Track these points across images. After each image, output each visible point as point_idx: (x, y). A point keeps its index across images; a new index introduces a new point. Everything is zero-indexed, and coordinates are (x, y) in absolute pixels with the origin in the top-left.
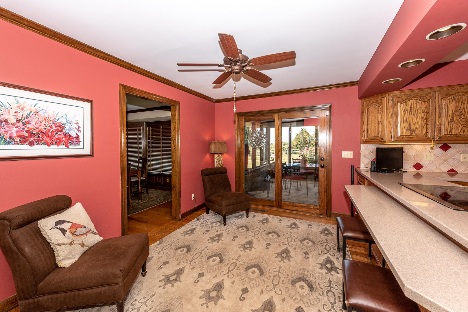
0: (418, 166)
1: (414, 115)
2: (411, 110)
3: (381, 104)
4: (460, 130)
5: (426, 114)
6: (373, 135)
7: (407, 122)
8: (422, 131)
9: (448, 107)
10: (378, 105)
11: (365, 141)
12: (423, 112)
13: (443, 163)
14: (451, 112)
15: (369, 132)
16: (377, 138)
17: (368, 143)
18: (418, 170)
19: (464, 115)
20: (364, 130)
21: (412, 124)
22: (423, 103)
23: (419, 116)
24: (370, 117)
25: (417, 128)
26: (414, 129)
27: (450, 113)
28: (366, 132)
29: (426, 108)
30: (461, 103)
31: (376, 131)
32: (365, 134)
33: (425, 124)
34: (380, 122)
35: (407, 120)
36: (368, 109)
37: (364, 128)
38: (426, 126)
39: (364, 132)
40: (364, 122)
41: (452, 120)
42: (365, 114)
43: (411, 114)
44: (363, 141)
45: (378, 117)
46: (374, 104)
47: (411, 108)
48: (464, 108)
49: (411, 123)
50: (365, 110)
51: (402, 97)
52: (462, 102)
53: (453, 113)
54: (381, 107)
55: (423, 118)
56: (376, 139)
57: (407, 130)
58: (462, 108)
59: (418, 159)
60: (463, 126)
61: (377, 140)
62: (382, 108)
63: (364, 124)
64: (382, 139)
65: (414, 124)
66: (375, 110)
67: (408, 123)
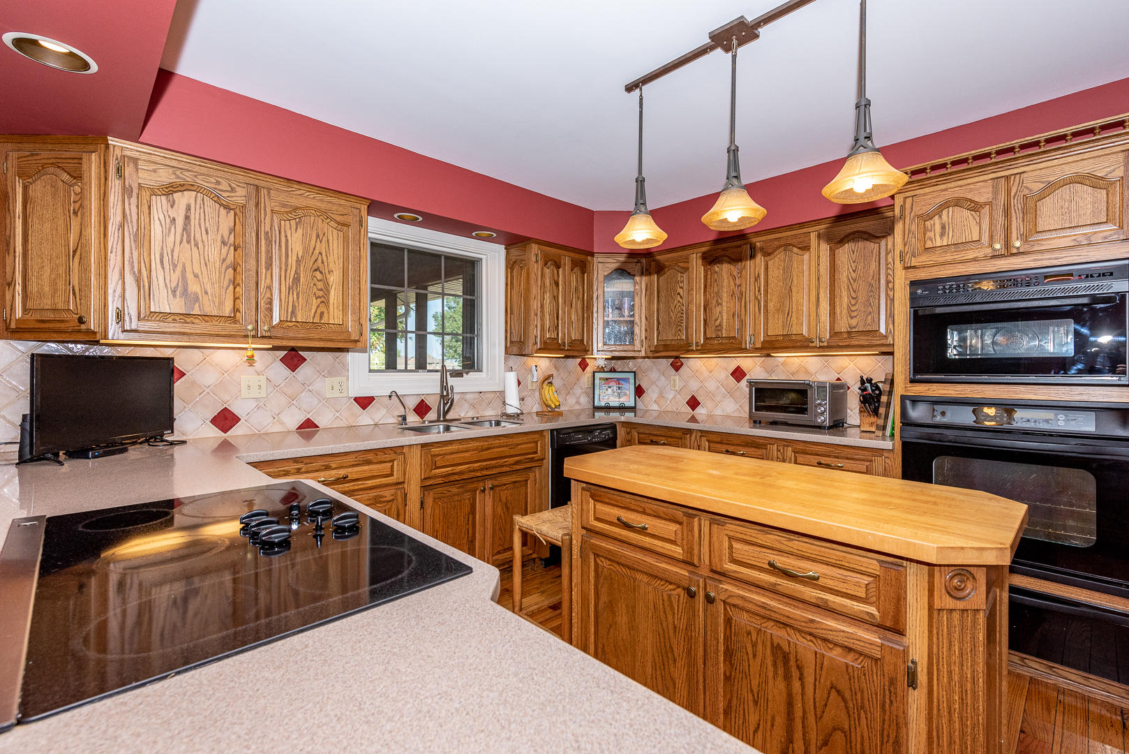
0: (225, 420)
1: (196, 245)
2: (186, 227)
3: (77, 176)
4: (313, 311)
5: (232, 248)
6: (47, 303)
7: (175, 266)
8: (221, 304)
9: (287, 241)
10: (65, 177)
11: (13, 326)
12: (224, 243)
13: (290, 405)
14: (295, 258)
15: (33, 288)
16: (64, 316)
17: (26, 335)
18: (225, 432)
19: (321, 273)
20: (9, 279)
21: (189, 276)
22: (223, 211)
23: (214, 252)
24: (35, 223)
25: (206, 293)
26: (196, 294)
27: (292, 260)
28: (19, 288)
29: (233, 230)
30: (314, 237)
31: (61, 284)
32: (13, 296)
33: (230, 281)
34: (75, 252)
35: (175, 257)
36: (25, 188)
37: (8, 269)
38: (231, 287)
39: (9, 285)
40: (8, 244)
41: (297, 280)
42: (15, 207)
43: (189, 242)
44: (7, 328)
45: (68, 228)
46: (51, 169)
47: (187, 218)
48: (320, 253)
49: (188, 269)
50: (14, 189)
51: (155, 171)
52: (318, 236)
53: (298, 261)
54: (77, 189)
55: (224, 260)
56: (58, 321)
57: (174, 296)
58: (317, 252)
59: (226, 398)
60: (319, 300)
61: (63, 326)
62: (82, 196)
63: (12, 250)
64: (81, 321)
65: (196, 276)
66: (54, 195)
67: (179, 269)
